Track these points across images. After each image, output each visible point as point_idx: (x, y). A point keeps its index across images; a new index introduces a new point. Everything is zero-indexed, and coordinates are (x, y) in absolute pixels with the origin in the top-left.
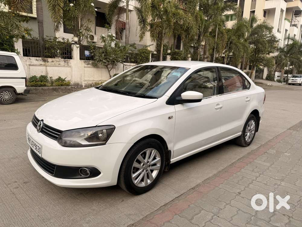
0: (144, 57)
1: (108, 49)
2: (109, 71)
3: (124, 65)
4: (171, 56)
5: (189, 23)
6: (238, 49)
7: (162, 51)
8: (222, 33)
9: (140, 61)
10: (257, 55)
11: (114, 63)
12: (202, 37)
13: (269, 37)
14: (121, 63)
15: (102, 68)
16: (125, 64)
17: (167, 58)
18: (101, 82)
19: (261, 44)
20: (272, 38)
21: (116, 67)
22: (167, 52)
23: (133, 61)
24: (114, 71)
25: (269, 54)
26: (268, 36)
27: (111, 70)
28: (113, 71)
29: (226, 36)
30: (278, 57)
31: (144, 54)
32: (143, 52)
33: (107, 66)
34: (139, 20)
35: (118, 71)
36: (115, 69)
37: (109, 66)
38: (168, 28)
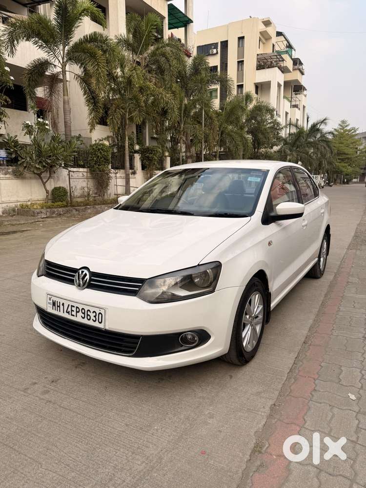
0: (101, 158)
1: (43, 146)
2: (44, 184)
3: (70, 171)
4: (141, 155)
5: (167, 103)
6: (234, 142)
7: (127, 147)
8: (211, 118)
9: (95, 164)
10: (256, 150)
11: (51, 168)
12: (182, 125)
13: (270, 123)
14: (64, 168)
15: (31, 178)
16: (72, 169)
17: (134, 158)
18: (32, 203)
19: (263, 134)
20: (274, 125)
21: (55, 175)
22: (133, 148)
23: (82, 164)
24: (53, 183)
25: (272, 148)
26: (269, 121)
27: (47, 181)
28: (50, 182)
29: (217, 123)
30: (281, 152)
31: (101, 153)
32: (99, 150)
33: (39, 175)
34: (85, 96)
35: (58, 183)
36: (52, 180)
37: (43, 175)
38: (137, 110)
